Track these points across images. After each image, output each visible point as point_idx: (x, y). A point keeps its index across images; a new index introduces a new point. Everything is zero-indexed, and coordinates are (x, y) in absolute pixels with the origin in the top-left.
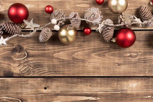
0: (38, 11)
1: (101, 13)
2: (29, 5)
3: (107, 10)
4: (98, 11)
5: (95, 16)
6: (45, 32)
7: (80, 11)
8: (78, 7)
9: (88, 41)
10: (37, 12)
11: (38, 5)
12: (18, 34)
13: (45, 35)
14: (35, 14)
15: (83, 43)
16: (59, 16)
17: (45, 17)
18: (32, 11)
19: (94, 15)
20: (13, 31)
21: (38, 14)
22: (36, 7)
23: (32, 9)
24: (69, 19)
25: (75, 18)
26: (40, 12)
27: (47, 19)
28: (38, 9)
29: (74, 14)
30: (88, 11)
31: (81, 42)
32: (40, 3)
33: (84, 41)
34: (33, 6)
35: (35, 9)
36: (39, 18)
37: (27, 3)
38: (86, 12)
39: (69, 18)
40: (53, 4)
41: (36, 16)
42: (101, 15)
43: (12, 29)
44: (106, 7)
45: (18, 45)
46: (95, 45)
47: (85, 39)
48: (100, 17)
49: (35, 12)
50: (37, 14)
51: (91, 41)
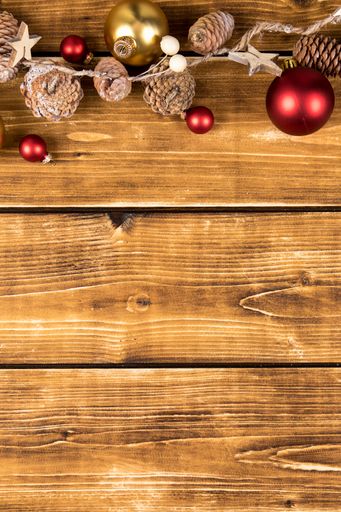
0: (236, 119)
1: (27, 100)
2: (268, 139)
3: (9, 122)
4: (34, 103)
5: (44, 85)
6: (211, 32)
7: (98, 119)
8: (106, 133)
9: (72, 20)
10: (241, 115)
11: (238, 138)
12: (305, 36)
13: (209, 25)
14: (249, 110)
15: (91, 13)
16: (162, 88)
17: (215, 100)
18: (258, 119)
19: (46, 89)
20: (320, 43)
21: (240, 109)
22: (243, 131)
23: (259, 125)
24: (131, 75)
25: (111, 76)
26: (231, 115)
27: (208, 94)
28: (237, 126)
29: (111, 90)
30: (70, 106)
31: (96, 18)
32: (231, 145)
33: (87, 18)
34: (255, 136)
35: (248, 125)
36: (235, 97)
37: (272, 144)
38: (76, 105)
39: (130, 79)
40: (189, 142)
41: (244, 101)
42: (26, 92)
43: (322, 47)
44: (14, 130)
45: (308, 6)
46: (50, 7)
47: (82, 27)
48: (29, 83)
49: (249, 115)
50: (243, 109)
51: (63, 20)
